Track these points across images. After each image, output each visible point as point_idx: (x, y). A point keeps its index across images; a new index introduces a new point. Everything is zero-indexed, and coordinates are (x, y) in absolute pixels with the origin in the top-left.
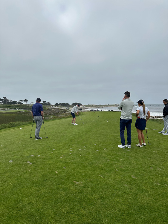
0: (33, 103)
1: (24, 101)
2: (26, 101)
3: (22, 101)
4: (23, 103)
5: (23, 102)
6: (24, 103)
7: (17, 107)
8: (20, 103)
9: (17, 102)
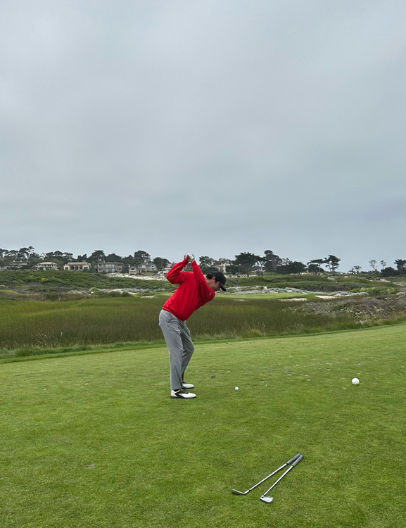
0: (357, 268)
1: (327, 261)
2: (334, 260)
3: (320, 261)
4: (322, 270)
5: (323, 266)
6: (327, 269)
7: (289, 283)
8: (314, 268)
9: (305, 266)
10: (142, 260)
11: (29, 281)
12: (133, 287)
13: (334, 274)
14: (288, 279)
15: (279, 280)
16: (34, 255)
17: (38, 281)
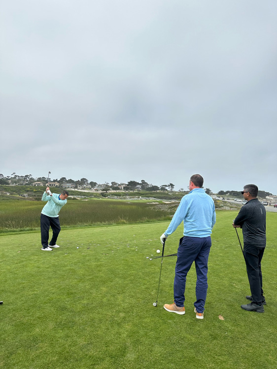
0: (182, 189)
1: (169, 186)
2: (172, 185)
3: (166, 186)
4: (167, 190)
5: (167, 188)
8: (163, 189)
9: (159, 188)
10: (85, 182)
11: (28, 191)
12: (78, 195)
13: (172, 192)
14: (151, 194)
15: (147, 194)
16: (32, 179)
17: (32, 191)
